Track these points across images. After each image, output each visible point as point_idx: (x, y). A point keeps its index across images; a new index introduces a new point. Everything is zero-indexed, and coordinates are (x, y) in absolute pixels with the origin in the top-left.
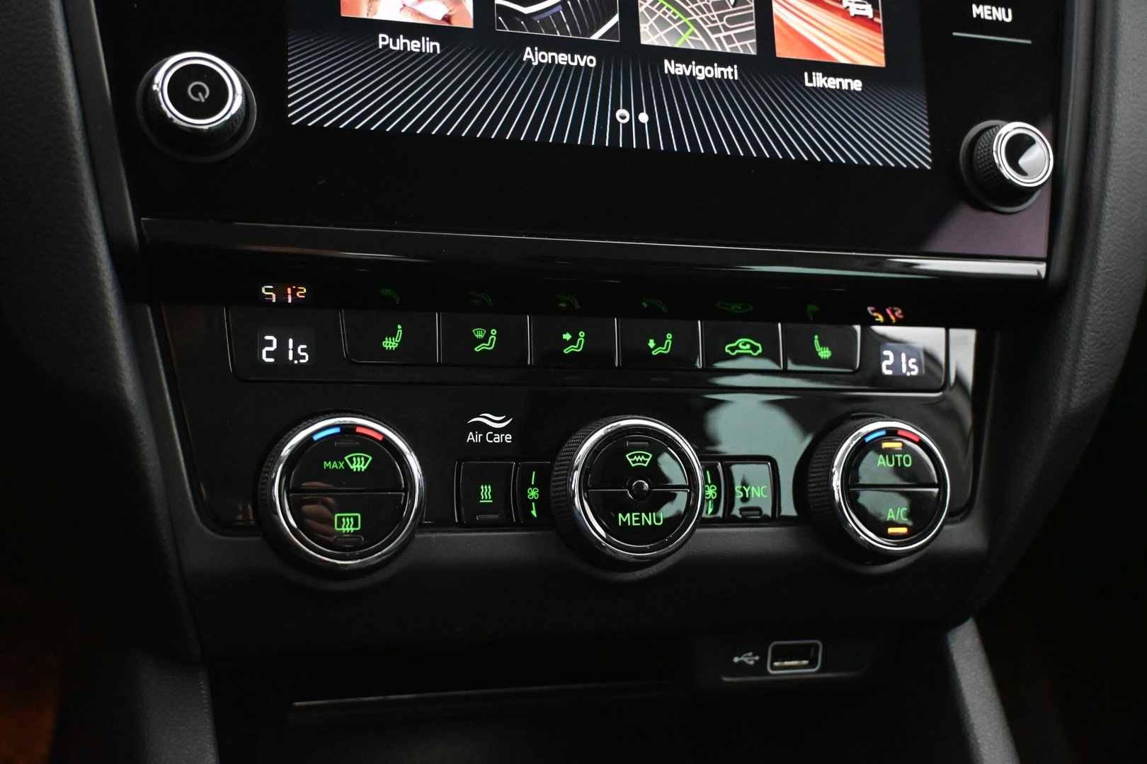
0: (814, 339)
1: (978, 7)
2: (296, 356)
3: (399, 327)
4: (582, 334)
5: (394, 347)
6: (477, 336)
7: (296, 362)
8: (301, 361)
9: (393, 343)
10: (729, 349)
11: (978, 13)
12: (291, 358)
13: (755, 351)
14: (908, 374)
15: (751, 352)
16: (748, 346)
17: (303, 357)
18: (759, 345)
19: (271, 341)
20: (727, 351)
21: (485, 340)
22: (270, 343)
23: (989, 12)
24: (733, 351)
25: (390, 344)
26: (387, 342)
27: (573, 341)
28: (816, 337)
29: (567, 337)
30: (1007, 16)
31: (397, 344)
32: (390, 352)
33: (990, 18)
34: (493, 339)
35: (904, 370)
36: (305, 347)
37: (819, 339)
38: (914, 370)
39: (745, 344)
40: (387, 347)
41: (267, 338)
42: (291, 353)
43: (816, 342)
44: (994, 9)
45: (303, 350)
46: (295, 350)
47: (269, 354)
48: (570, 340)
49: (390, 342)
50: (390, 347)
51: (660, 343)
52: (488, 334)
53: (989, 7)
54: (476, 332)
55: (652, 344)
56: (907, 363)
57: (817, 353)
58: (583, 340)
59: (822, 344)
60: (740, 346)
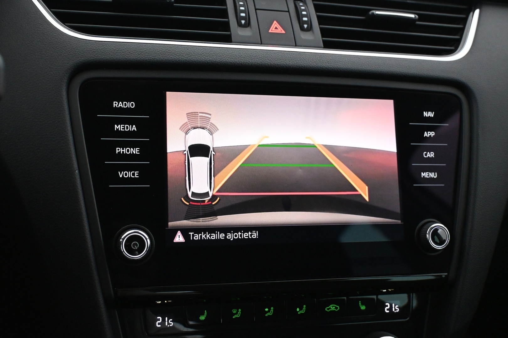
0: (359, 303)
1: (424, 173)
2: (169, 324)
3: (206, 311)
4: (272, 308)
5: (204, 319)
6: (234, 312)
7: (168, 326)
8: (170, 325)
9: (203, 318)
10: (327, 309)
11: (424, 175)
12: (166, 324)
13: (337, 309)
14: (395, 311)
15: (335, 309)
16: (334, 308)
17: (171, 324)
18: (338, 307)
19: (160, 319)
20: (326, 310)
21: (237, 313)
22: (159, 320)
23: (428, 175)
24: (328, 310)
25: (202, 318)
26: (201, 317)
27: (269, 311)
28: (360, 302)
29: (267, 310)
30: (435, 176)
31: (205, 318)
32: (202, 321)
33: (428, 177)
34: (239, 313)
35: (394, 310)
36: (171, 320)
37: (361, 303)
38: (397, 310)
39: (333, 307)
40: (201, 319)
41: (158, 318)
42: (167, 322)
43: (360, 303)
44: (430, 173)
45: (171, 321)
46: (168, 321)
47: (159, 324)
48: (268, 311)
49: (202, 317)
50: (202, 319)
51: (301, 309)
52: (238, 311)
53: (428, 173)
54: (233, 311)
55: (298, 310)
56: (395, 307)
57: (360, 308)
58: (272, 310)
59: (362, 304)
60: (331, 308)
